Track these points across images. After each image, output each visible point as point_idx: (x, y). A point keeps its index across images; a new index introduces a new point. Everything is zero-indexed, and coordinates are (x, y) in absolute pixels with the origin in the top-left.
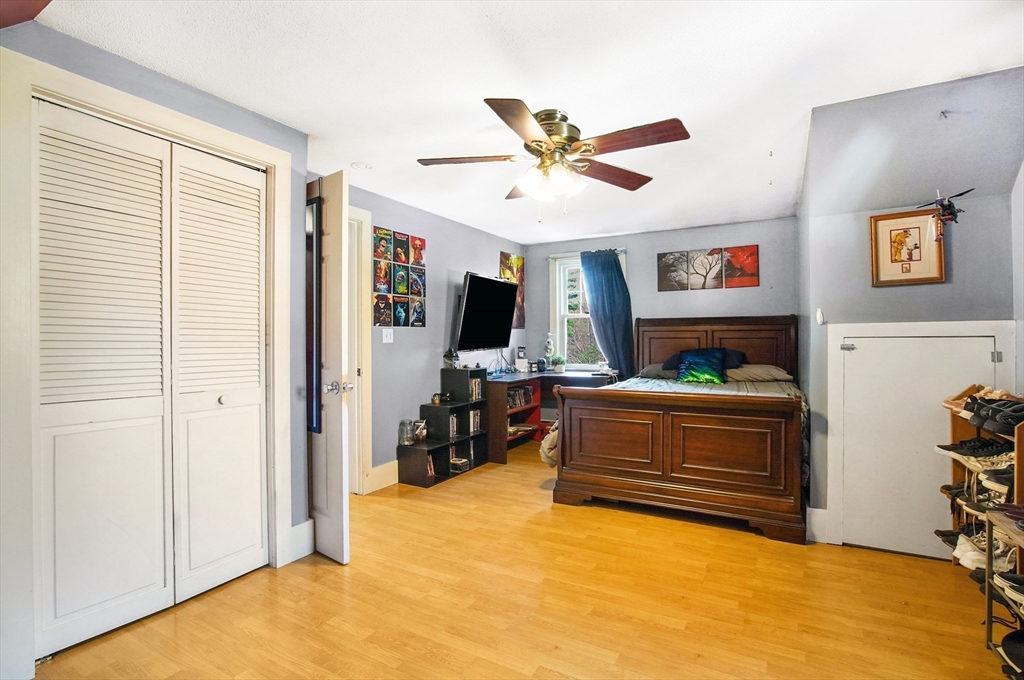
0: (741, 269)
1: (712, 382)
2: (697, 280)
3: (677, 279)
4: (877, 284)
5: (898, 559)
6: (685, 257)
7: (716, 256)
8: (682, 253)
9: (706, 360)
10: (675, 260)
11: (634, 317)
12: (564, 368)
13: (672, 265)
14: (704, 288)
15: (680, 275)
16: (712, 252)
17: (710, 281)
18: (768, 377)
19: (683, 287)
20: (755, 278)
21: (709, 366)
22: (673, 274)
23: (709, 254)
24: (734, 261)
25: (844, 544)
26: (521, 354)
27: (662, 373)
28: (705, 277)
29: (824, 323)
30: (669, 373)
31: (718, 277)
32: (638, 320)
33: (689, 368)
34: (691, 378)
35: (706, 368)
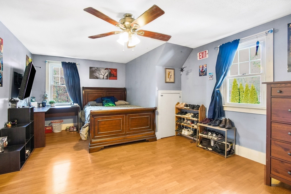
0: (113, 75)
1: (113, 106)
2: (101, 76)
3: (96, 75)
4: (166, 82)
5: (170, 138)
6: (98, 69)
7: (107, 70)
8: (97, 68)
9: (111, 100)
10: (95, 70)
11: (81, 86)
12: (55, 104)
13: (94, 71)
14: (103, 79)
15: (97, 74)
16: (106, 69)
17: (105, 77)
18: (124, 104)
19: (97, 78)
20: (116, 78)
21: (112, 101)
22: (95, 74)
23: (105, 69)
24: (111, 72)
25: (161, 138)
26: (34, 100)
27: (96, 104)
28: (104, 76)
29: (158, 90)
30: (99, 104)
31: (107, 76)
32: (83, 87)
33: (106, 102)
34: (107, 105)
35: (111, 102)
